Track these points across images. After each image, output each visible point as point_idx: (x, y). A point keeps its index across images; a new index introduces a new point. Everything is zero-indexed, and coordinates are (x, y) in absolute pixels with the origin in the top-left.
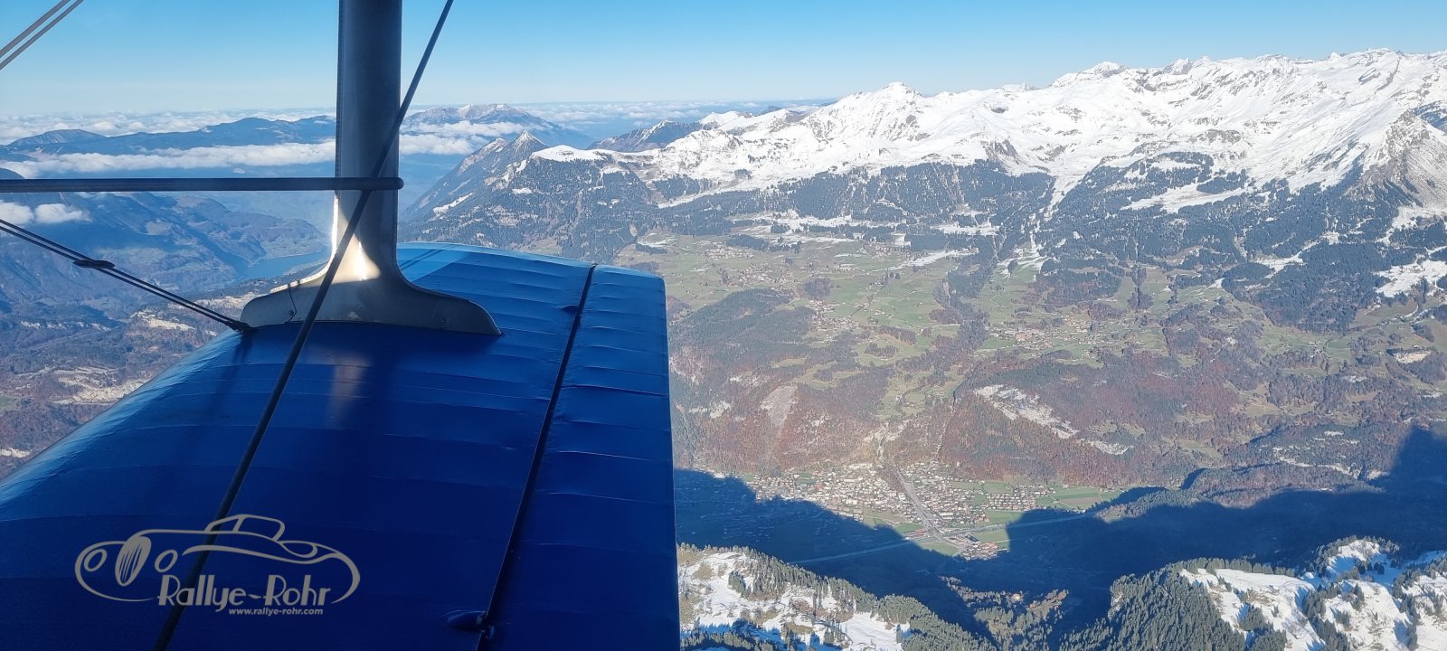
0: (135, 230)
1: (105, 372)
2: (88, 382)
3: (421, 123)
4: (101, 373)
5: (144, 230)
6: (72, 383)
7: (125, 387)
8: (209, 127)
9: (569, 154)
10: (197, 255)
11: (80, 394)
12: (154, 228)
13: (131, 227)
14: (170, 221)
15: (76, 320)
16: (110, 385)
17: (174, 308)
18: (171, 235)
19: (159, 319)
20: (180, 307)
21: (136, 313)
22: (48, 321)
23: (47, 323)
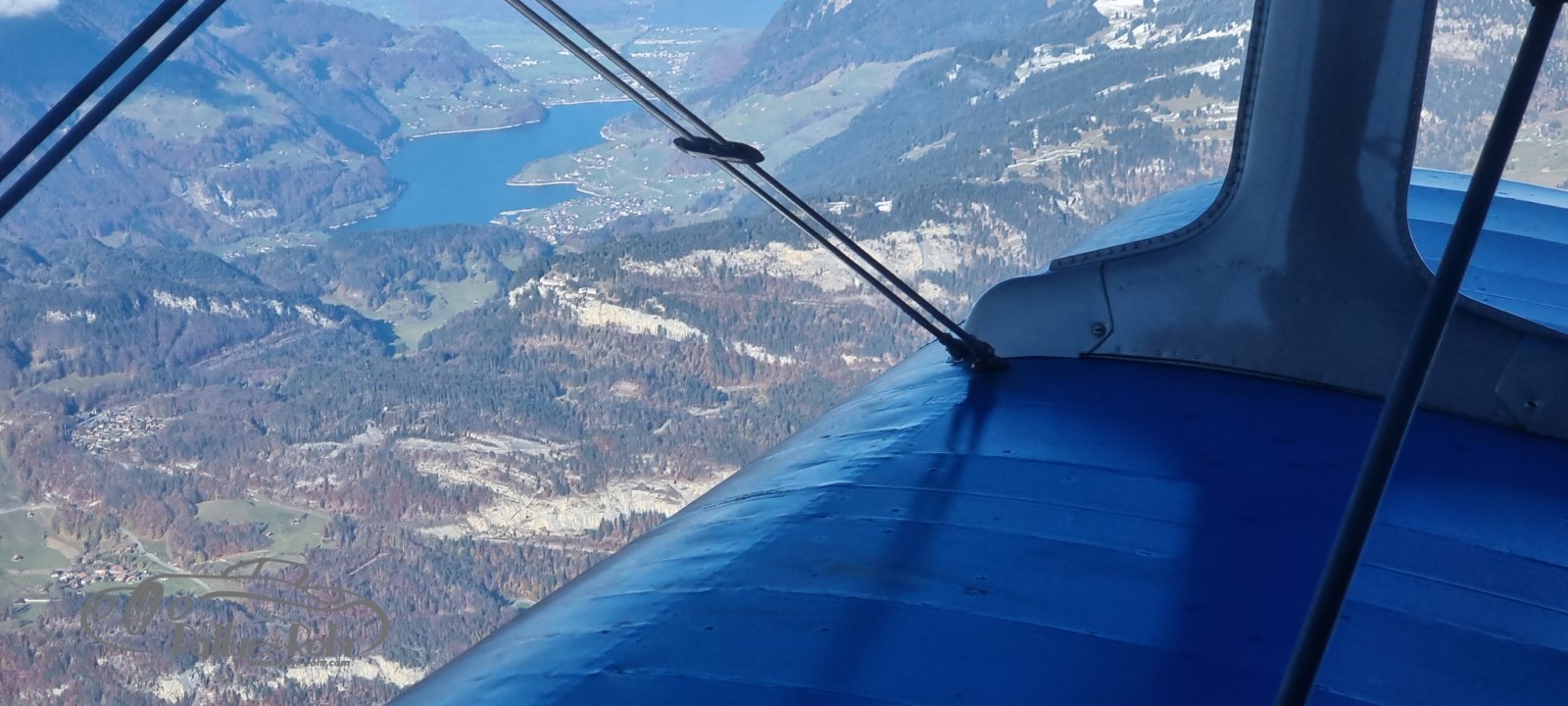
1: (546, 451)
2: (505, 478)
4: (533, 452)
6: (460, 478)
7: (604, 500)
10: (282, 120)
11: (488, 511)
16: (564, 490)
17: (636, 270)
18: (201, 61)
19: (611, 303)
20: (653, 269)
21: (531, 281)
22: (211, 295)
23: (209, 298)
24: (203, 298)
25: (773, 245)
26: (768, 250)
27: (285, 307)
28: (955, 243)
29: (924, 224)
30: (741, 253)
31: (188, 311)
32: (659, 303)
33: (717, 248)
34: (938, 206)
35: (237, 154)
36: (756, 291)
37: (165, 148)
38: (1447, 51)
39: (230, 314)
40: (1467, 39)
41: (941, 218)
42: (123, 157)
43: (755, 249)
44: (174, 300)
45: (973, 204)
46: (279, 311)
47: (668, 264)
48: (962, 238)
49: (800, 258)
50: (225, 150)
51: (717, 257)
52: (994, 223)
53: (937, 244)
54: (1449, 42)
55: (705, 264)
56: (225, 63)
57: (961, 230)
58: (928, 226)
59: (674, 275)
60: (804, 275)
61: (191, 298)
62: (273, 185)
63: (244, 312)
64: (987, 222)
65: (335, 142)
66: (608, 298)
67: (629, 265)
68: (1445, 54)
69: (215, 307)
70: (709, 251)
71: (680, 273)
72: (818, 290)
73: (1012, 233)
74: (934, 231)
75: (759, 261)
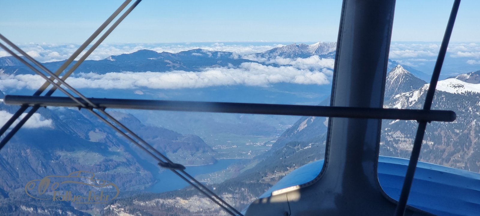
0: (82, 137)
3: (278, 57)
5: (87, 137)
8: (113, 57)
9: (459, 86)
10: (124, 160)
12: (95, 136)
13: (79, 134)
14: (105, 132)
15: (56, 208)
17: (137, 204)
18: (106, 142)
19: (127, 213)
20: (142, 204)
21: (109, 206)
22: (39, 207)
23: (38, 208)
24: (36, 208)
25: (178, 198)
26: (176, 200)
27: (62, 212)
28: (234, 199)
29: (224, 193)
30: (168, 200)
31: (30, 212)
32: (140, 213)
33: (162, 198)
34: (230, 189)
35: (104, 170)
36: (171, 211)
37: (82, 167)
38: (404, 147)
39: (44, 213)
40: (410, 144)
41: (230, 192)
42: (68, 169)
43: (172, 199)
44: (27, 208)
45: (242, 188)
46: (60, 213)
47: (147, 203)
48: (237, 198)
49: (185, 202)
50: (100, 168)
51: (161, 201)
52: (248, 194)
53: (227, 200)
54: (405, 145)
55: (158, 203)
56: (115, 143)
57: (237, 196)
58: (225, 194)
59: (148, 206)
60: (185, 207)
61: (32, 208)
62: (113, 179)
63: (48, 213)
64: (246, 194)
65: (140, 167)
66: (127, 211)
67: (136, 202)
68: (403, 148)
69: (39, 211)
70: (159, 199)
71: (150, 205)
72: (189, 212)
73: (253, 197)
74: (227, 196)
75: (173, 203)
